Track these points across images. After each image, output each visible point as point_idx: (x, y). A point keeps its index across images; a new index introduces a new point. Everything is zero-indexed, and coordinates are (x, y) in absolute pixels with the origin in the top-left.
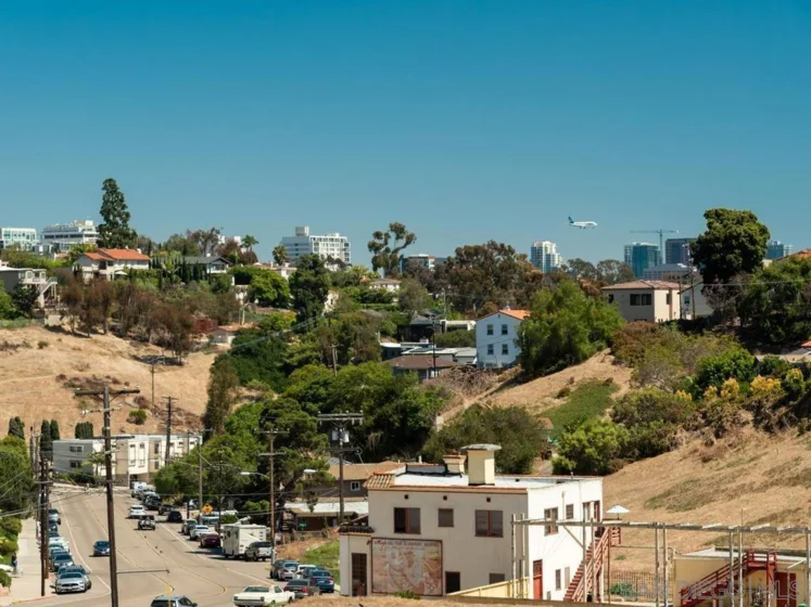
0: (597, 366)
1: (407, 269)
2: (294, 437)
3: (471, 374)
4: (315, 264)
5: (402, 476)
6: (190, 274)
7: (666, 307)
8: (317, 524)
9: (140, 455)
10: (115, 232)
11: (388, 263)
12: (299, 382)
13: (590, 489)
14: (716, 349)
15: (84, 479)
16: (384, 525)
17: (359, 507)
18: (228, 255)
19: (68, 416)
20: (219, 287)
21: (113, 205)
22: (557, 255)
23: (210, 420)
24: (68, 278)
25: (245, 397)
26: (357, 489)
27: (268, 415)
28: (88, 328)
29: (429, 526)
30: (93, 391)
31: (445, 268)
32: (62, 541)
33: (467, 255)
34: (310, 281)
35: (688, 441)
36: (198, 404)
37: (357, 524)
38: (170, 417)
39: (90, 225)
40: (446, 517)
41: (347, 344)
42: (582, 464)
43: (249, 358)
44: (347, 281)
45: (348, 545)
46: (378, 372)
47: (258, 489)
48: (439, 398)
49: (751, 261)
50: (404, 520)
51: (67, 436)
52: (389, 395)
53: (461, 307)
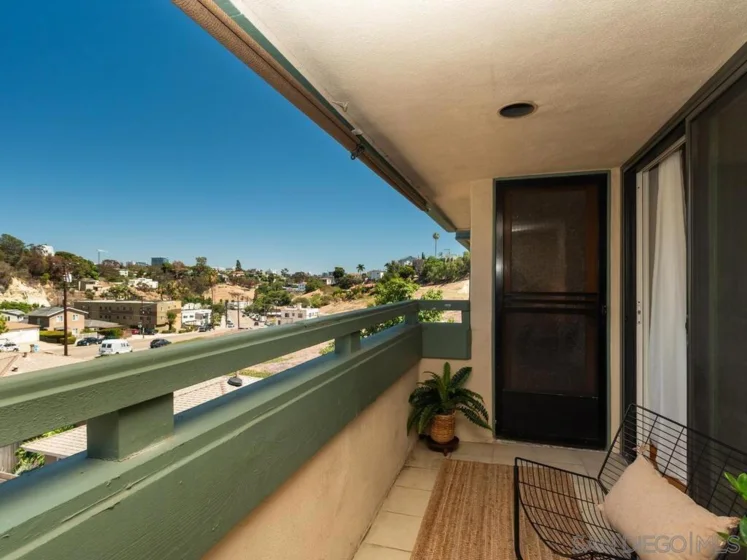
0: (318, 291)
1: (288, 276)
2: (269, 302)
3: (297, 292)
4: (272, 275)
5: (286, 309)
6: (251, 276)
7: (329, 282)
8: (272, 316)
9: (243, 305)
10: (239, 268)
11: (284, 275)
12: (270, 293)
13: (316, 310)
14: (337, 289)
15: (233, 309)
16: (283, 316)
17: (279, 313)
18: (258, 273)
19: (230, 299)
20: (256, 278)
21: (238, 264)
22: (312, 274)
23: (255, 300)
24: (230, 276)
25: (260, 296)
26: (279, 311)
27: (264, 299)
28: (234, 284)
29: (291, 316)
30: (234, 295)
31: (293, 276)
32: (229, 319)
33: (297, 273)
34: (271, 277)
35: (332, 303)
36: (252, 297)
37: (280, 316)
38: (247, 299)
39: (234, 268)
40: (293, 315)
41: (277, 287)
42: (315, 306)
43: (261, 289)
44: (277, 277)
45: (277, 319)
46: (282, 292)
47: (263, 310)
48: (292, 296)
49: (342, 275)
50: (287, 315)
51: (230, 302)
52: (284, 296)
53: (296, 282)
